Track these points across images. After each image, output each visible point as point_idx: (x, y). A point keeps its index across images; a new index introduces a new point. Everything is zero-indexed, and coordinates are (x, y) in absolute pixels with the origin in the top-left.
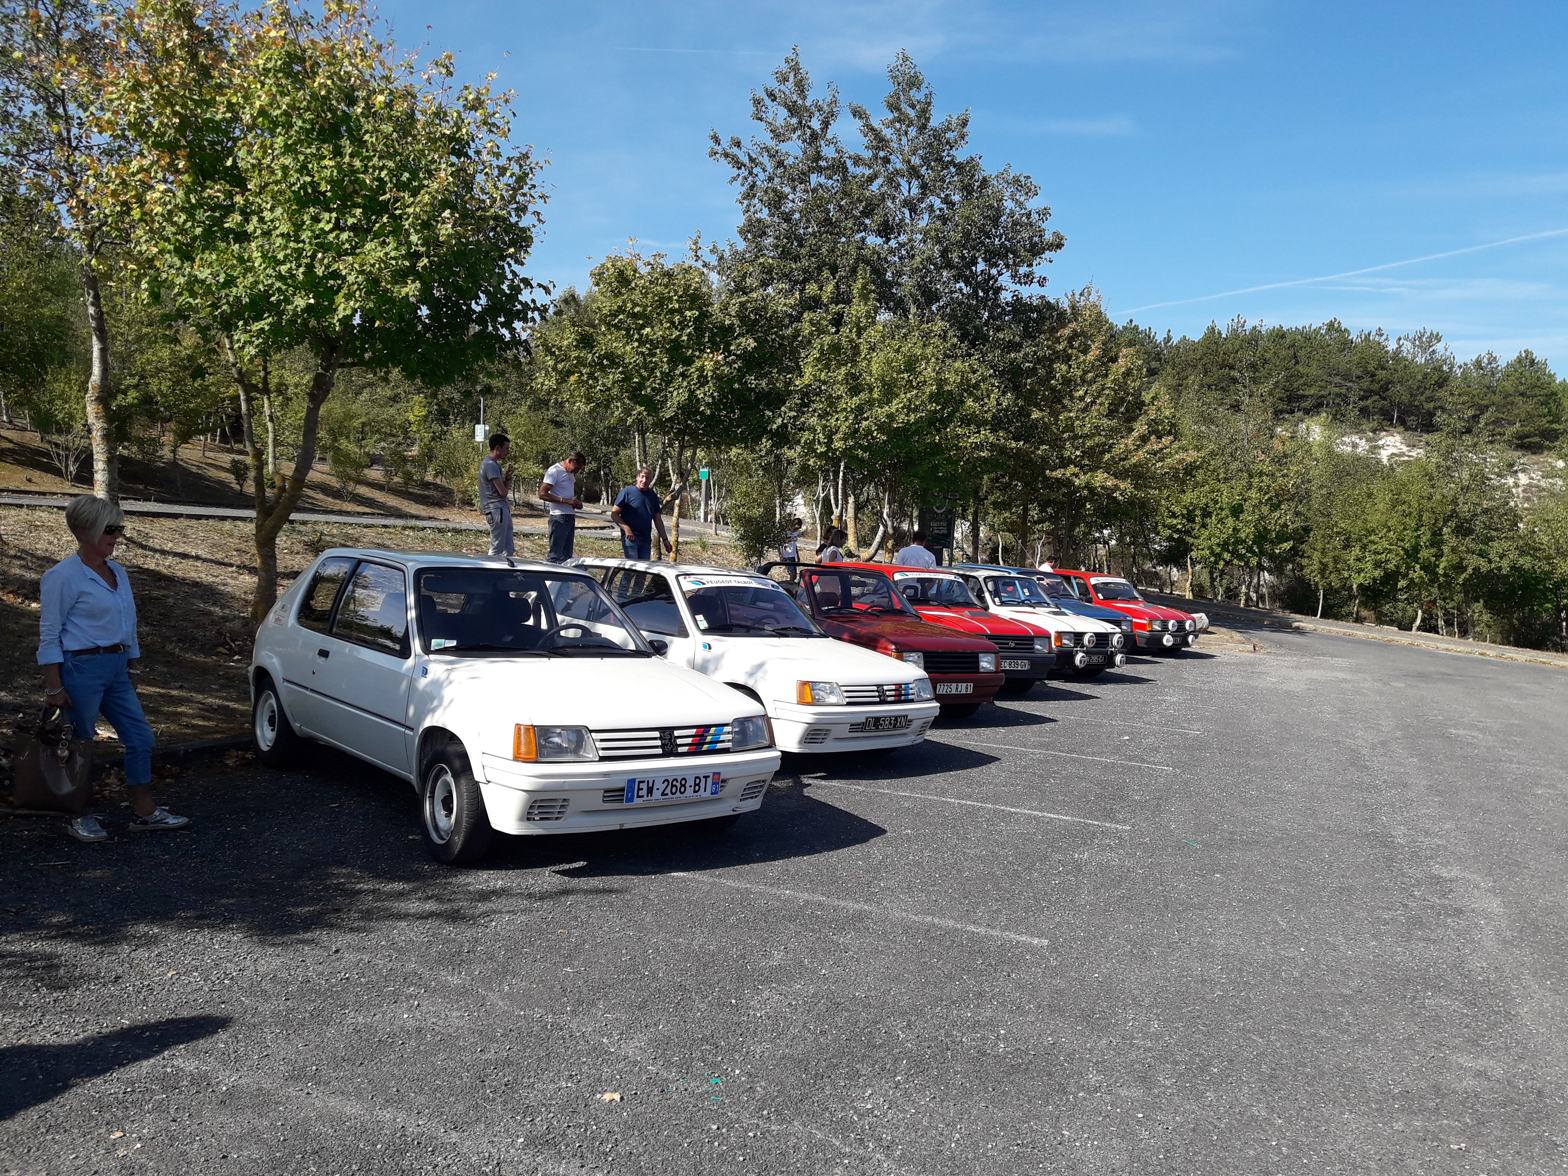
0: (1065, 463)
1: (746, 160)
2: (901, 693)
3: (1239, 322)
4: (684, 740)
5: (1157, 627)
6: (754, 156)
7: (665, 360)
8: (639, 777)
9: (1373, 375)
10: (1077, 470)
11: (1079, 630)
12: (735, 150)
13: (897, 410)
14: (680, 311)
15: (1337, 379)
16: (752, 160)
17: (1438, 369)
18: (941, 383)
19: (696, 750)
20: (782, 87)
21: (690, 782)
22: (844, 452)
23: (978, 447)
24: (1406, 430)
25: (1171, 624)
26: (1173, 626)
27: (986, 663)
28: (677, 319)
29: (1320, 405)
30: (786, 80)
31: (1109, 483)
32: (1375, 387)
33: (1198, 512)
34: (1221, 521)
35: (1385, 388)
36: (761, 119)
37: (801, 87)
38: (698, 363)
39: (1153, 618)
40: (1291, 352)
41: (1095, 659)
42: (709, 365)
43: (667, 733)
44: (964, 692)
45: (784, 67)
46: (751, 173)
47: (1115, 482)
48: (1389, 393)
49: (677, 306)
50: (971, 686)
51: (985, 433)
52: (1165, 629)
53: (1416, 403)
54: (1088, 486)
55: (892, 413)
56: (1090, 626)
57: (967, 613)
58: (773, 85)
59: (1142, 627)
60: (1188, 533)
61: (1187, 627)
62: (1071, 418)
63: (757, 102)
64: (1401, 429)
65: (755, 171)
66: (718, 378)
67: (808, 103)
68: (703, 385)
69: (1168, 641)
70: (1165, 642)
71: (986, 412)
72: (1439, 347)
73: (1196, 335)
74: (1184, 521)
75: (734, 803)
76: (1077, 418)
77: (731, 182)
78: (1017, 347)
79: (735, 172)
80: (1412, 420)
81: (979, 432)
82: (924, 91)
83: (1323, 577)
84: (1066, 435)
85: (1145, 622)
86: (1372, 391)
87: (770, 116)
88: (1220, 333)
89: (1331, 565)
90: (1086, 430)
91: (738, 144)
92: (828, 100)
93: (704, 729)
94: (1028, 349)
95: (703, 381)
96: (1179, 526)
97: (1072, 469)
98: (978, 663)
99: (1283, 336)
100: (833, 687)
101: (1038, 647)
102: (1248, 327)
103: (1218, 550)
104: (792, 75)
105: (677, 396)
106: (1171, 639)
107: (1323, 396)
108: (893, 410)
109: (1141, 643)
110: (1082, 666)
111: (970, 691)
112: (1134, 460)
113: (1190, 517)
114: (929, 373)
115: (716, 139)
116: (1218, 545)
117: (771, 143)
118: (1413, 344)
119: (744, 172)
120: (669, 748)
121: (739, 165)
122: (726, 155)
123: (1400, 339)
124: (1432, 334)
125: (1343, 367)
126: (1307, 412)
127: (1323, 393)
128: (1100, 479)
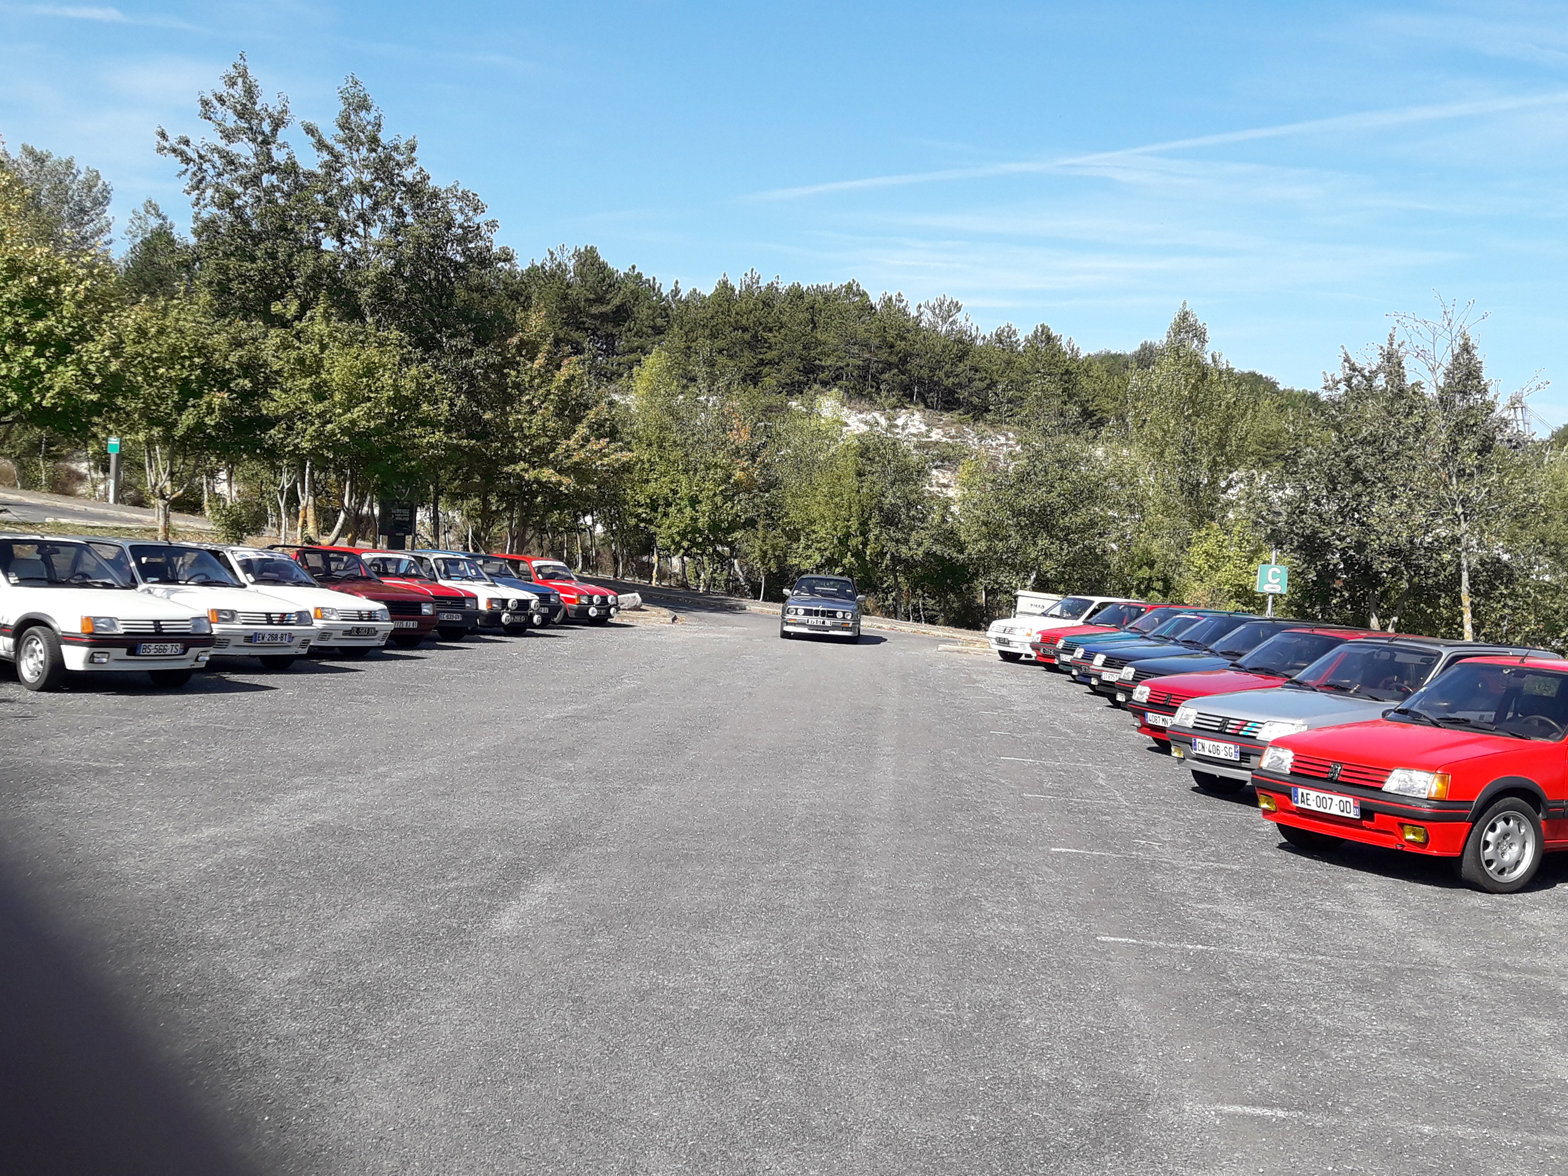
0: (513, 459)
1: (195, 156)
2: (371, 616)
3: (752, 278)
4: (276, 620)
5: (584, 600)
6: (203, 153)
7: (176, 392)
8: (259, 632)
9: (892, 346)
10: (526, 466)
11: (505, 597)
12: (184, 147)
13: (359, 417)
14: (190, 358)
15: (855, 349)
16: (201, 157)
17: (960, 341)
18: (396, 388)
19: (281, 623)
20: (231, 91)
21: (279, 636)
22: (310, 453)
23: (432, 446)
24: (927, 407)
25: (596, 599)
26: (597, 600)
27: (427, 609)
28: (187, 363)
29: (838, 378)
30: (235, 84)
31: (553, 479)
32: (894, 359)
33: (661, 502)
34: (680, 511)
35: (904, 361)
36: (210, 119)
37: (250, 92)
38: (207, 398)
39: (581, 594)
40: (808, 316)
41: (518, 619)
42: (216, 401)
43: (268, 615)
44: (411, 627)
45: (233, 73)
46: (200, 169)
47: (558, 477)
48: (908, 366)
49: (187, 354)
50: (416, 623)
51: (439, 435)
52: (591, 603)
53: (936, 379)
54: (537, 481)
55: (354, 419)
56: (513, 594)
57: (417, 581)
58: (222, 89)
59: (572, 601)
60: (650, 522)
61: (609, 601)
62: (519, 419)
63: (205, 103)
64: (922, 406)
65: (205, 166)
66: (223, 409)
67: (257, 107)
68: (211, 414)
69: (593, 612)
70: (590, 613)
71: (440, 415)
72: (960, 317)
73: (708, 290)
74: (648, 510)
75: (296, 649)
76: (525, 420)
77: (179, 176)
78: (470, 354)
79: (184, 166)
80: (932, 397)
81: (434, 433)
82: (374, 113)
83: (763, 563)
84: (516, 435)
85: (574, 597)
86: (890, 364)
87: (219, 117)
88: (733, 290)
89: (770, 552)
90: (533, 431)
91: (187, 143)
92: (279, 108)
93: (284, 615)
94: (479, 357)
95: (210, 410)
96: (644, 515)
97: (522, 465)
98: (421, 609)
99: (801, 296)
100: (334, 611)
101: (468, 605)
102: (763, 284)
103: (678, 539)
104: (240, 80)
105: (187, 419)
106: (596, 610)
107: (842, 368)
108: (355, 416)
109: (572, 614)
110: (507, 623)
111: (416, 626)
112: (576, 459)
113: (653, 506)
114: (387, 379)
115: (163, 135)
116: (678, 533)
117: (222, 144)
118: (934, 313)
119: (192, 168)
120: (270, 621)
121: (188, 160)
122: (174, 151)
123: (920, 306)
124: (952, 302)
125: (861, 334)
126: (824, 384)
127: (840, 364)
128: (548, 474)
